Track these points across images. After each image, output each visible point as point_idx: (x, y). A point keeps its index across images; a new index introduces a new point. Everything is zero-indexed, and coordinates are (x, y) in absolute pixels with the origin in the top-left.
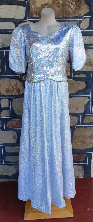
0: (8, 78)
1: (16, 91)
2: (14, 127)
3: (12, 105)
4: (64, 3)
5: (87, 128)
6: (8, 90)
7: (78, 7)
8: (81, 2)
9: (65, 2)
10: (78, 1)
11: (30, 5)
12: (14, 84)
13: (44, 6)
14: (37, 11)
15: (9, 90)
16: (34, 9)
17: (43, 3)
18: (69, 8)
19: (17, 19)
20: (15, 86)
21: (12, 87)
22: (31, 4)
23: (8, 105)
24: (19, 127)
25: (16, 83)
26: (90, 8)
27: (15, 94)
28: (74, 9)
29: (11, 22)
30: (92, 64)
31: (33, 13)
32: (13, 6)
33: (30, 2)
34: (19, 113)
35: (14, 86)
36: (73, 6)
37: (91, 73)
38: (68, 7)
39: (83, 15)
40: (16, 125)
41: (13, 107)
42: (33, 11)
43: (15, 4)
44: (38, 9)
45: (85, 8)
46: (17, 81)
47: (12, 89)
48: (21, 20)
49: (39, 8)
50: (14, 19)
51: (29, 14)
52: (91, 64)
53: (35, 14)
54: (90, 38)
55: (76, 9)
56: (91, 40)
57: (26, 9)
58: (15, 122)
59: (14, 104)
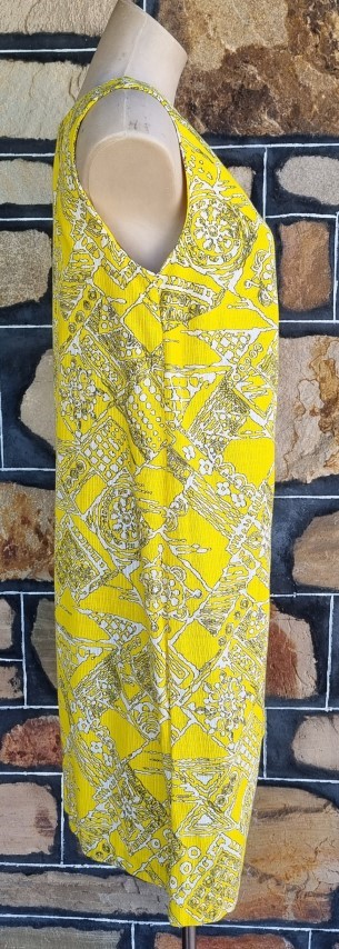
0: (15, 485)
2: (43, 762)
3: (33, 638)
6: (14, 549)
12: (48, 515)
15: (20, 554)
17: (234, 50)
21: (37, 531)
23: (9, 635)
27: (51, 573)
29: (37, 164)
32: (51, 65)
40: (55, 750)
41: (37, 649)
43: (62, 58)
44: (201, 87)
47: (36, 545)
49: (207, 78)
58: (46, 736)
59: (41, 633)
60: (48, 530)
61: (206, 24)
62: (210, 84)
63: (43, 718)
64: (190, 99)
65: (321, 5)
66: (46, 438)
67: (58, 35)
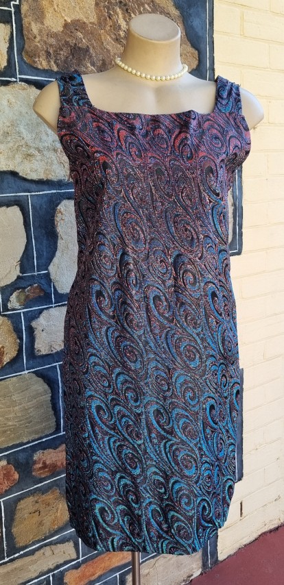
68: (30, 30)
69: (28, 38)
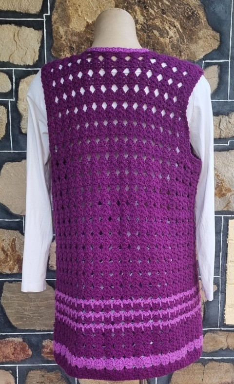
1: (12, 262)
2: (8, 360)
3: (2, 301)
4: (150, 23)
5: (210, 364)
7: (189, 34)
8: (197, 22)
9: (151, 21)
10: (188, 18)
11: (54, 27)
12: (8, 242)
13: (92, 30)
14: (74, 42)
16: (64, 37)
17: (91, 22)
18: (162, 36)
19: (16, 63)
20: (10, 249)
21: (3, 250)
22: (55, 23)
24: (22, 360)
25: (14, 240)
26: (220, 39)
27: (10, 270)
28: (178, 41)
30: (224, 192)
31: (60, 50)
32: (5, 26)
33: (55, 17)
34: (21, 323)
35: (7, 247)
36: (175, 33)
37: (223, 216)
38: (160, 33)
39: (201, 57)
40: (13, 354)
41: (3, 306)
42: (63, 43)
43: (10, 23)
44: (76, 39)
45: (207, 38)
46: (16, 233)
47: (2, 257)
48: (28, 66)
49: (78, 34)
50: (8, 62)
51: (52, 50)
52: (221, 190)
53: (68, 51)
54: (220, 122)
55: (183, 40)
56: (221, 127)
57: (41, 36)
58: (9, 348)
59: (6, 298)
60: (8, 249)
61: (78, 9)
62: (80, 37)
63: (7, 339)
64: (71, 44)
65: (130, 3)
66: (6, 205)
67: (8, 12)
68: (58, 32)
69: (56, 39)
